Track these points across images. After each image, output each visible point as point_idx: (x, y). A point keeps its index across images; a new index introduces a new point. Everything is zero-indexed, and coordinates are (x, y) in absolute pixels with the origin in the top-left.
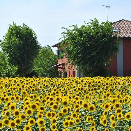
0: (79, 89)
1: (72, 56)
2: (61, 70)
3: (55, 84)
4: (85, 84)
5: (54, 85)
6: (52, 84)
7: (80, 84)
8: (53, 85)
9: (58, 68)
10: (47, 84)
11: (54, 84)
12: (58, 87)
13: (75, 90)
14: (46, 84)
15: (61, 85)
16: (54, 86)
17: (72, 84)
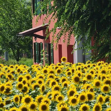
0: (83, 98)
1: (66, 11)
2: (39, 41)
3: (26, 85)
4: (98, 84)
5: (26, 88)
6: (20, 86)
7: (86, 85)
8: (23, 88)
9: (34, 37)
10: (8, 87)
11: (24, 86)
12: (34, 91)
13: (74, 101)
14: (6, 87)
15: (40, 88)
16: (25, 90)
17: (66, 85)
